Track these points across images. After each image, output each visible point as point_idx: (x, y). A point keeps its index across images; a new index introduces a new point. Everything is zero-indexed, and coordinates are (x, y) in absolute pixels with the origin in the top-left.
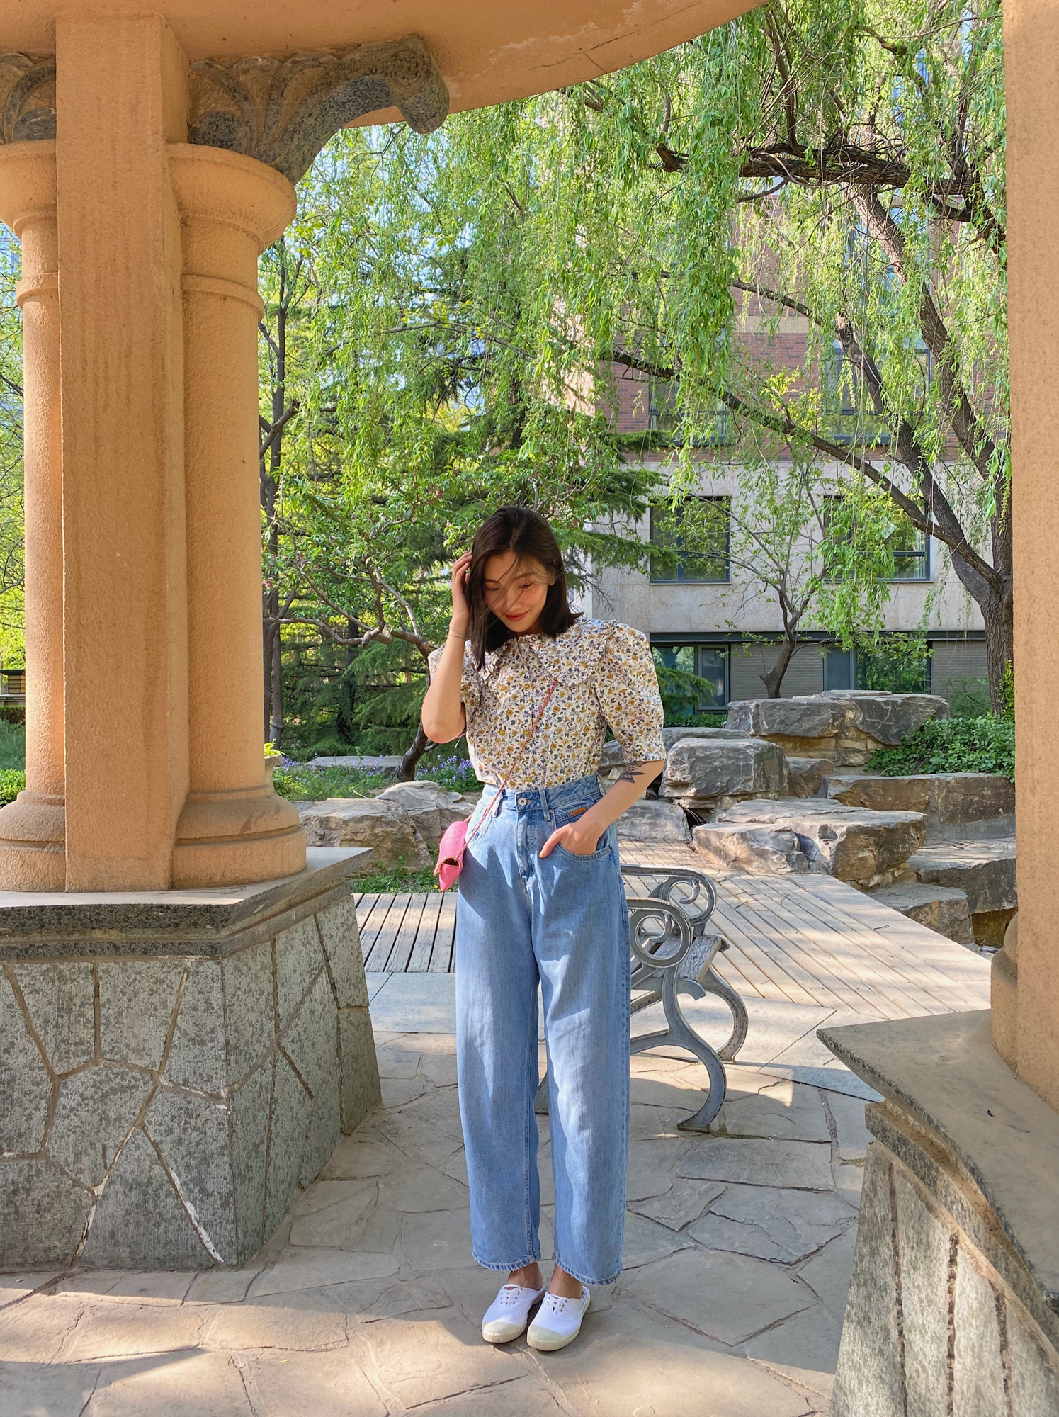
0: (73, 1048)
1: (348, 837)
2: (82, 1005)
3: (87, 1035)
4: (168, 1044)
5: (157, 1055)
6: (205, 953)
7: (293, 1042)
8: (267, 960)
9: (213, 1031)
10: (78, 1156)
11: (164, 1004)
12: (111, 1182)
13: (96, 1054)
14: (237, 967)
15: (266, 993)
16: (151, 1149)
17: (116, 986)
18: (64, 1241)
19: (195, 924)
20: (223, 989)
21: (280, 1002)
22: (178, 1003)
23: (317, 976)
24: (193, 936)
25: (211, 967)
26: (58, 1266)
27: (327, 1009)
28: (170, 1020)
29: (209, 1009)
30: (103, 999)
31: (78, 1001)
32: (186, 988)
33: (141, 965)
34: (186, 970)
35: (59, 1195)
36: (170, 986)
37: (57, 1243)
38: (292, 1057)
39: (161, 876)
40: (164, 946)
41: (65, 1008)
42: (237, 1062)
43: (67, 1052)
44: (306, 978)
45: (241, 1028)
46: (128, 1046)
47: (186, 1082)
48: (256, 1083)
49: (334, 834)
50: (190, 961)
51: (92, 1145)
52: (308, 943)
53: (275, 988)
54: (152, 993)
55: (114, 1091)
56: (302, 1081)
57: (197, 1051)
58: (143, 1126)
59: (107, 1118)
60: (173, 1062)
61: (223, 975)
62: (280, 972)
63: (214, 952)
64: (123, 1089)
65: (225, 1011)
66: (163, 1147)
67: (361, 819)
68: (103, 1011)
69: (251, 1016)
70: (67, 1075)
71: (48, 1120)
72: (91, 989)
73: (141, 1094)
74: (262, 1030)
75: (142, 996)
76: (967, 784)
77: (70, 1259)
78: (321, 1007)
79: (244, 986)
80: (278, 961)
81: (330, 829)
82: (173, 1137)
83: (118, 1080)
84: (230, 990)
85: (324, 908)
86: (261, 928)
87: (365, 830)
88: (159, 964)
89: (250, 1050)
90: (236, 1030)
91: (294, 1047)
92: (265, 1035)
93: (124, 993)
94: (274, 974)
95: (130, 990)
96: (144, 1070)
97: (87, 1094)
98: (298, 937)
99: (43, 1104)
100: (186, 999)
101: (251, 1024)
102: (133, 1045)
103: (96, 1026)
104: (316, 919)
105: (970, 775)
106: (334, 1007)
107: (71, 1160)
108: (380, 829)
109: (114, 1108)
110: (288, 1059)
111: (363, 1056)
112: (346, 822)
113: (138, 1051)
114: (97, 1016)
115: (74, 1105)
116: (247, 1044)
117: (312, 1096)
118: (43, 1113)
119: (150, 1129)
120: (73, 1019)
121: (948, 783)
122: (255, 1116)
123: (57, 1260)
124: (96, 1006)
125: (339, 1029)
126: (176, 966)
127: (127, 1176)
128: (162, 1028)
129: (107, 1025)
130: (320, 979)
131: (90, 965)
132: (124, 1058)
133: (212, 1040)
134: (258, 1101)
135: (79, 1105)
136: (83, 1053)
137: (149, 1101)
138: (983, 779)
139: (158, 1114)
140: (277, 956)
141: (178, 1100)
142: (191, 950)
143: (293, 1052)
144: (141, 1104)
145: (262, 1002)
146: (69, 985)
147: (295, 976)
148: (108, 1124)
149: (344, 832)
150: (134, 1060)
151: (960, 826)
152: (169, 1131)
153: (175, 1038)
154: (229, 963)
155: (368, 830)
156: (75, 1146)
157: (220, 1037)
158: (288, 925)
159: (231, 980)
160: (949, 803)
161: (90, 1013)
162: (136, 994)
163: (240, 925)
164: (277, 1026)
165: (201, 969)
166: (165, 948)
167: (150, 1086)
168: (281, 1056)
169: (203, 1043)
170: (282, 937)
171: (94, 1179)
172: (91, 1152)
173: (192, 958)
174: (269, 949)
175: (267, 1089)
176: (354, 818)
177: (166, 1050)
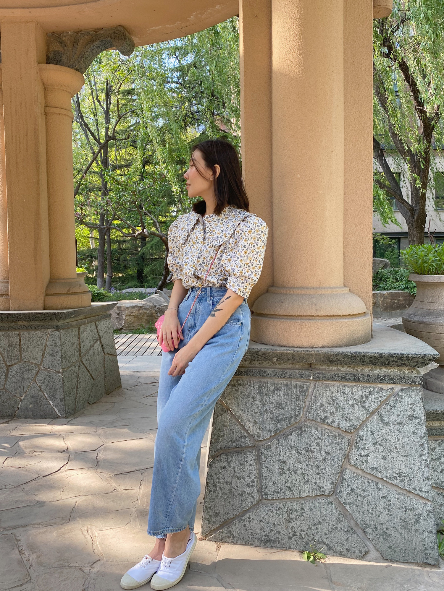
0: (13, 357)
1: (129, 314)
2: (16, 345)
3: (18, 353)
4: (43, 356)
5: (40, 359)
6: (54, 329)
7: (86, 360)
8: (77, 334)
9: (57, 352)
10: (15, 390)
11: (42, 344)
12: (26, 396)
13: (20, 360)
14: (65, 334)
15: (76, 344)
16: (38, 388)
17: (26, 339)
18: (11, 410)
19: (51, 319)
20: (60, 339)
21: (81, 347)
22: (46, 344)
23: (96, 342)
24: (51, 323)
25: (56, 333)
26: (10, 417)
27: (100, 353)
28: (44, 349)
29: (56, 345)
30: (22, 343)
31: (14, 344)
32: (49, 339)
33: (34, 332)
34: (49, 334)
35: (10, 399)
36: (43, 339)
37: (9, 410)
38: (86, 365)
39: (41, 304)
40: (41, 326)
41: (10, 345)
42: (65, 362)
43: (11, 359)
44: (92, 342)
45: (67, 352)
46: (30, 357)
47: (49, 368)
48: (72, 370)
49: (123, 313)
50: (50, 331)
51: (20, 386)
52: (92, 331)
53: (80, 343)
54: (38, 341)
55: (26, 370)
56: (89, 373)
57: (52, 358)
58: (36, 381)
59: (24, 379)
60: (45, 362)
61: (60, 335)
62: (81, 338)
63: (57, 328)
64: (29, 370)
65: (61, 346)
66: (42, 387)
67: (134, 307)
68: (22, 346)
69: (70, 349)
70: (11, 366)
71: (6, 379)
72: (18, 340)
73: (35, 371)
74: (74, 354)
75: (34, 342)
76: (392, 295)
77: (13, 415)
78: (97, 352)
79: (68, 340)
80: (81, 334)
81: (122, 310)
82: (45, 384)
83: (27, 367)
84: (63, 340)
85: (99, 320)
86: (74, 323)
87: (135, 312)
88: (40, 332)
89: (70, 359)
90: (65, 352)
91: (86, 362)
92: (76, 356)
93: (29, 341)
94: (79, 338)
95: (31, 340)
96: (36, 364)
97: (18, 371)
98: (88, 328)
99: (4, 374)
100: (48, 343)
101: (70, 352)
102: (32, 356)
103: (20, 351)
104: (95, 324)
105: (394, 291)
106: (103, 353)
107: (13, 390)
108: (142, 311)
109: (26, 376)
110: (85, 366)
111: (114, 371)
112: (128, 308)
113: (33, 359)
114: (20, 348)
115: (14, 374)
116: (69, 357)
117: (94, 379)
118: (4, 377)
119: (38, 382)
120: (13, 349)
121: (384, 294)
122: (72, 380)
123: (9, 416)
124: (20, 345)
125: (104, 360)
126: (45, 333)
127: (31, 394)
128: (41, 351)
129: (24, 351)
130: (97, 343)
131: (18, 333)
132: (29, 361)
133: (57, 355)
134: (73, 376)
135: (15, 375)
136: (16, 359)
137: (37, 374)
138: (399, 293)
139: (40, 377)
140: (80, 333)
141: (46, 373)
142: (49, 327)
143: (86, 363)
144: (35, 374)
145: (75, 346)
146: (11, 338)
147: (87, 340)
148: (25, 380)
149: (127, 312)
150: (32, 361)
151: (389, 312)
152: (44, 382)
153: (45, 354)
154: (63, 332)
155: (137, 311)
156: (14, 387)
157: (60, 355)
158: (85, 324)
159: (63, 337)
160: (384, 303)
161: (18, 347)
162: (33, 341)
163: (66, 321)
164: (80, 354)
165: (53, 333)
166: (42, 327)
167: (38, 369)
168: (82, 364)
169: (54, 356)
170: (82, 327)
171: (21, 395)
172: (20, 389)
173: (51, 330)
174: (77, 330)
175: (76, 373)
176: (131, 307)
177: (42, 358)
